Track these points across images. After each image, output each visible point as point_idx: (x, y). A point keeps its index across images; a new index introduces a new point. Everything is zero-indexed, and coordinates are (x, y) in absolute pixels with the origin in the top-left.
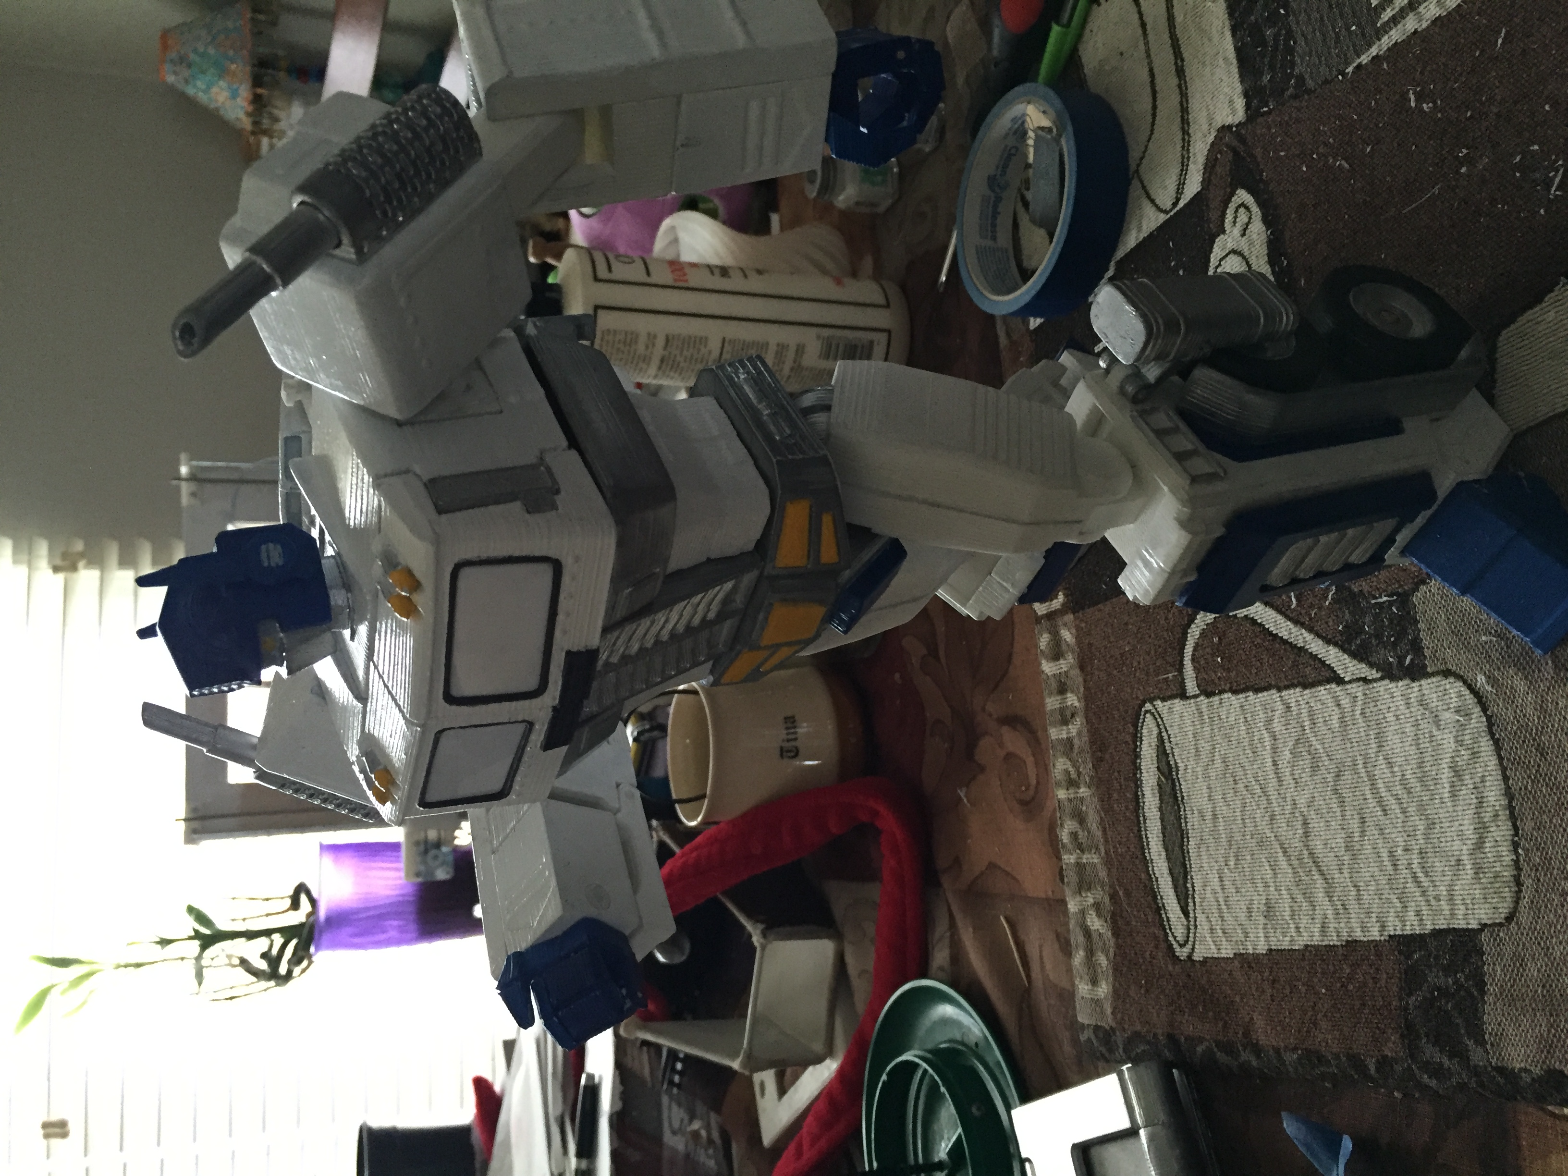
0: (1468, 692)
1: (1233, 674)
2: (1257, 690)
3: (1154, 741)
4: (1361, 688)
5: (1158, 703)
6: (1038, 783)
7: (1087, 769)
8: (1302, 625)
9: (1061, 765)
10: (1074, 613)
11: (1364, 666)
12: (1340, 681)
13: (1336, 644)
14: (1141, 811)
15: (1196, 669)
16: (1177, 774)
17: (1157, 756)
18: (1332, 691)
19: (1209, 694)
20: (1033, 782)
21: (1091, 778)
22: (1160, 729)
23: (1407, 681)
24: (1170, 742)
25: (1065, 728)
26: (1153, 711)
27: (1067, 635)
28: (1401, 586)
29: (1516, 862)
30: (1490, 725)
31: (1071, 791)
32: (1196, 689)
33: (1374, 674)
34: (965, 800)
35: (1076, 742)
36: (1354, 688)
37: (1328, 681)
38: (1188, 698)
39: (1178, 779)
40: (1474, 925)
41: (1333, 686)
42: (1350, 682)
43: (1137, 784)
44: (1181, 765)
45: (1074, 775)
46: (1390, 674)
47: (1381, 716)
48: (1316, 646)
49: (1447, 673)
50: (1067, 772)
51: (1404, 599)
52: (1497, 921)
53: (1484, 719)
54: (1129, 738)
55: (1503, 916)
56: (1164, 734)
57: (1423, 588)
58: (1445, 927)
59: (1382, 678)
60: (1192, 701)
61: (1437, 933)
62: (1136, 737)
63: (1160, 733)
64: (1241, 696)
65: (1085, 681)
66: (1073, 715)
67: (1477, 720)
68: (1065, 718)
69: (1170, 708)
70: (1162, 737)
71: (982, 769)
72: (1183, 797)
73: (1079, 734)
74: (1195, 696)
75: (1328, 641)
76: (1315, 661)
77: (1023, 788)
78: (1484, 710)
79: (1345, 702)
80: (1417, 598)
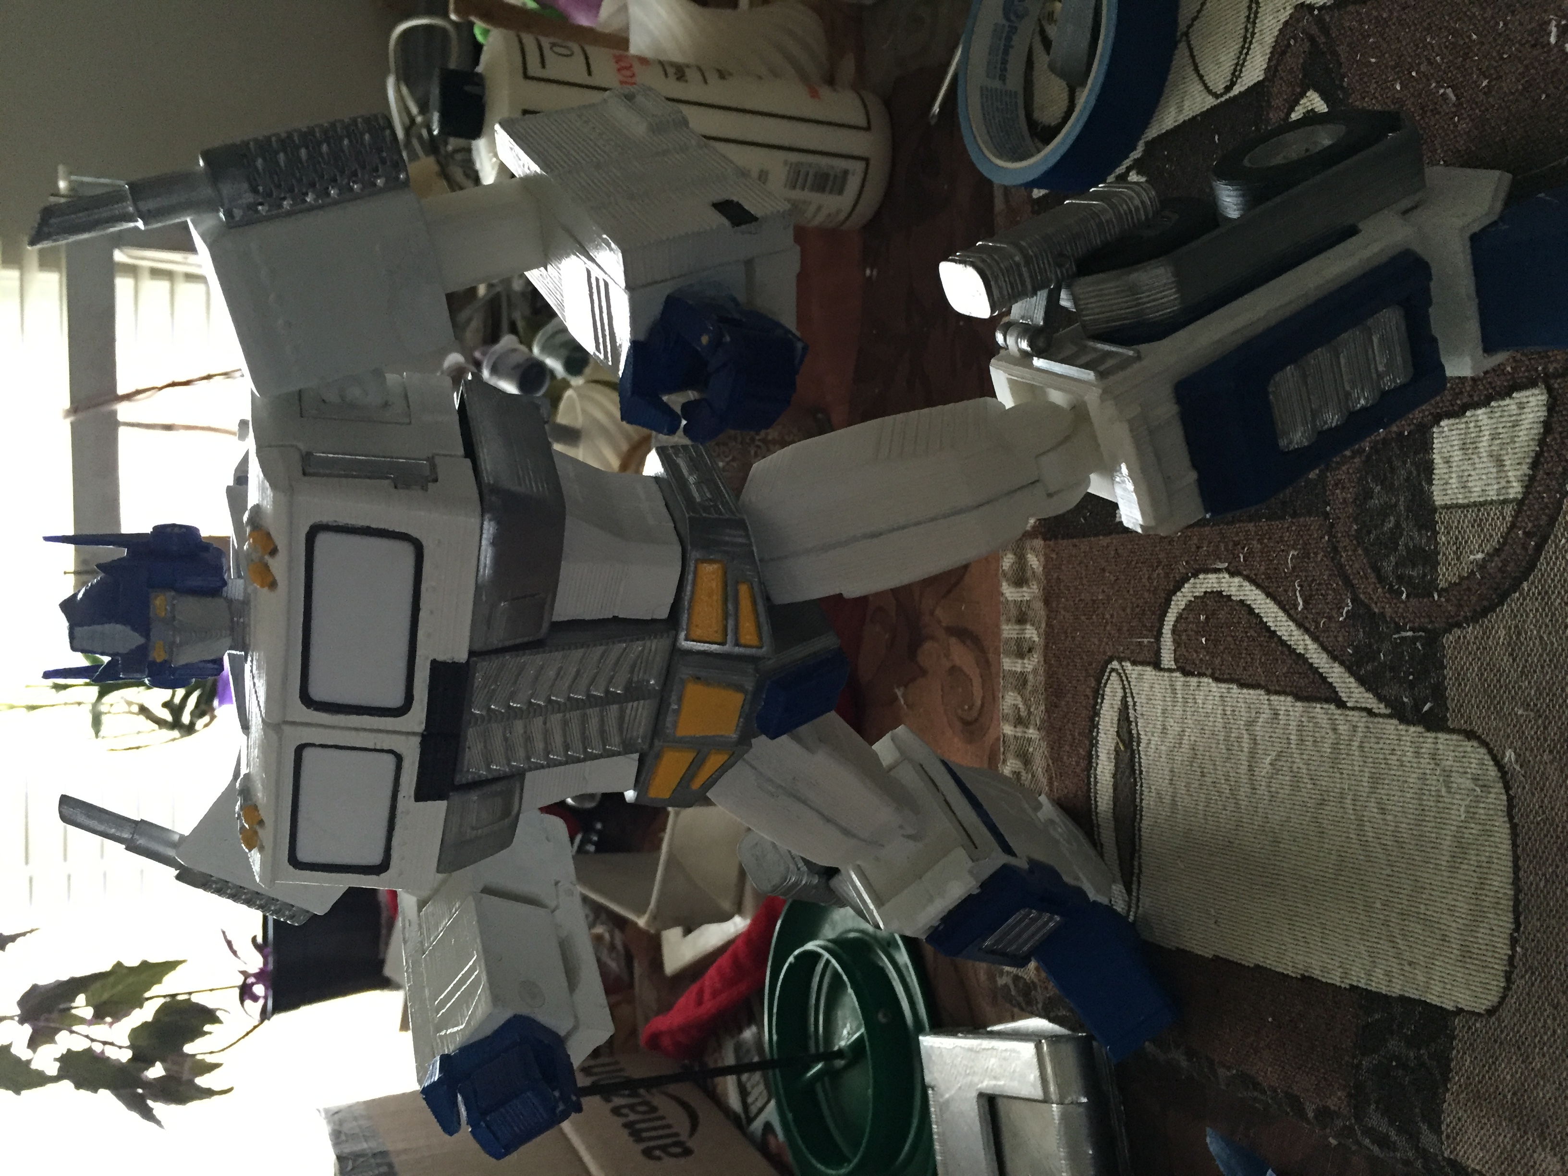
0: (1492, 763)
1: (1217, 661)
2: (1242, 685)
3: (1117, 703)
4: (1364, 720)
5: (1127, 665)
6: (982, 705)
7: (1039, 711)
8: (1307, 631)
9: (1010, 700)
10: (1045, 539)
11: (1371, 696)
12: (1341, 704)
13: (1342, 663)
14: (1092, 771)
15: (1177, 643)
16: (1138, 745)
17: (1119, 720)
18: (1330, 712)
19: (1186, 673)
20: (979, 703)
21: (1043, 721)
22: (1125, 693)
23: (1420, 729)
24: (1135, 710)
25: (1020, 661)
26: (1121, 671)
27: (1034, 562)
28: (1431, 622)
29: (1511, 958)
30: (1510, 806)
31: (1019, 729)
32: (1173, 663)
33: (1382, 708)
34: (902, 702)
35: (1031, 677)
36: (1354, 716)
37: (1327, 701)
38: (1161, 669)
39: (1139, 751)
40: (1449, 1006)
41: (1333, 707)
42: (1353, 709)
43: (1093, 743)
44: (1144, 739)
45: (1024, 713)
46: (1401, 714)
47: (1381, 756)
48: (1318, 658)
49: (1470, 735)
50: (1016, 706)
51: (1433, 639)
52: (1477, 1010)
53: (1505, 797)
54: (1088, 692)
55: (1484, 1007)
56: (1129, 699)
57: (1457, 632)
58: (1417, 997)
59: (1390, 716)
60: (1166, 674)
61: (1403, 1000)
62: (1098, 693)
63: (1125, 697)
64: (1223, 685)
65: (1048, 617)
66: (1030, 650)
67: (1497, 797)
68: (1022, 650)
69: (1140, 675)
70: (1127, 702)
71: (924, 672)
72: (1141, 772)
73: (1035, 671)
74: (1170, 670)
75: (1334, 658)
76: (1314, 674)
77: (966, 707)
78: (1507, 788)
79: (1343, 728)
80: (1449, 639)
